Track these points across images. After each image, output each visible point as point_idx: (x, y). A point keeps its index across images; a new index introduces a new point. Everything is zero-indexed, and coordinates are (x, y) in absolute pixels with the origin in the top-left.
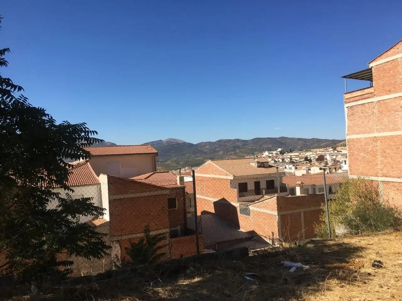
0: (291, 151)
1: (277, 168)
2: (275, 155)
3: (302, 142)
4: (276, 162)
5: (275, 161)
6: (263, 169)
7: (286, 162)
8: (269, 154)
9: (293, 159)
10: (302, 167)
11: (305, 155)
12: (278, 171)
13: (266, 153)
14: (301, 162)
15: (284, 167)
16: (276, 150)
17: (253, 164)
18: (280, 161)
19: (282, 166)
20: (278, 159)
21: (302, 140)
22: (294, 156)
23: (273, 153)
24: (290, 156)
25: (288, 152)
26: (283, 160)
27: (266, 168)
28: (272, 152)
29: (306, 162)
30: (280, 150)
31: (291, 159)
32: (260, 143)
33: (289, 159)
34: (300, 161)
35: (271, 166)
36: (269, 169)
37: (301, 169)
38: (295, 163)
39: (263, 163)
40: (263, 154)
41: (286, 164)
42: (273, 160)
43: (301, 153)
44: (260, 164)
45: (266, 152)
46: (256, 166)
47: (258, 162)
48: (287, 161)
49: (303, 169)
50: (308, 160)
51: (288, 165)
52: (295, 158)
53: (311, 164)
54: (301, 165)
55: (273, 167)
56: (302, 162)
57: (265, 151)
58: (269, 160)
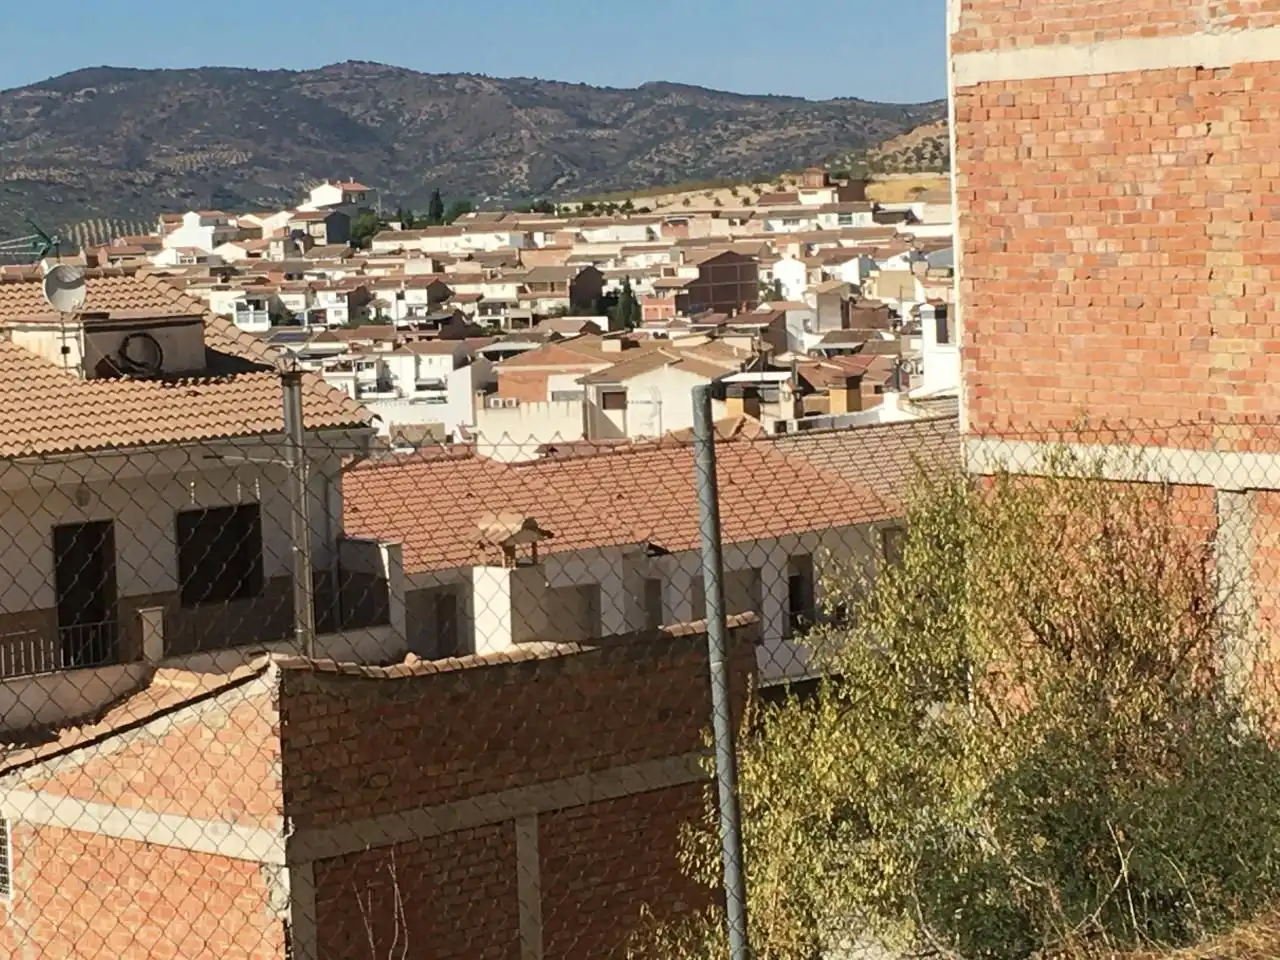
0: (440, 215)
1: (291, 379)
2: (277, 253)
3: (550, 116)
4: (293, 320)
5: (281, 317)
6: (150, 388)
7: (383, 321)
8: (217, 243)
9: (460, 289)
10: (542, 378)
11: (578, 250)
12: (294, 410)
13: (191, 233)
14: (537, 319)
15: (370, 375)
16: (291, 199)
17: (40, 344)
18: (332, 319)
19: (346, 367)
20: (312, 289)
21: (554, 103)
22: (474, 268)
23: (256, 233)
24: (426, 268)
25: (409, 225)
26: (359, 300)
27: (170, 378)
28: (251, 219)
29: (582, 320)
30: (326, 195)
31: (439, 294)
32: (127, 129)
33: (419, 297)
34: (526, 309)
35: (222, 366)
36: (213, 393)
37: (534, 390)
38: (476, 332)
39: (142, 329)
40: (156, 247)
41: (388, 346)
42: (258, 305)
43: (538, 237)
44: (110, 343)
45: (191, 218)
46: (74, 358)
47: (94, 323)
48: (397, 313)
49: (555, 396)
50: (605, 305)
51: (410, 360)
52: (474, 279)
53: (627, 345)
54: (537, 358)
55: (262, 368)
56: (547, 328)
57: (175, 211)
58: (223, 302)
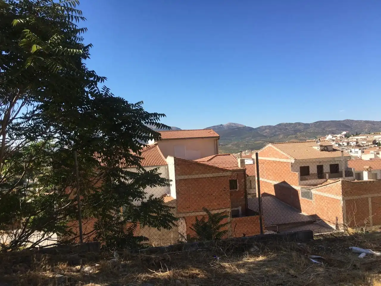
0: (357, 135)
1: (342, 151)
2: (339, 138)
3: (370, 124)
4: (341, 145)
5: (339, 145)
6: (327, 152)
7: (351, 145)
8: (332, 137)
9: (359, 142)
10: (369, 152)
11: (373, 138)
12: (343, 155)
13: (330, 137)
14: (368, 145)
15: (349, 151)
16: (341, 133)
17: (316, 148)
18: (345, 145)
19: (347, 150)
20: (343, 142)
21: (371, 123)
22: (361, 140)
23: (337, 136)
24: (356, 140)
25: (354, 136)
26: (348, 143)
27: (329, 151)
28: (336, 135)
29: (374, 145)
30: (344, 133)
31: (357, 142)
32: (323, 127)
33: (355, 143)
34: (367, 144)
35: (335, 150)
36: (333, 153)
37: (368, 152)
38: (361, 146)
39: (326, 146)
40: (326, 138)
41: (351, 148)
42: (337, 144)
43: (369, 137)
44: (323, 148)
45: (330, 135)
46: (319, 149)
47: (321, 146)
48: (352, 144)
49: (371, 153)
50: (377, 144)
51: (354, 149)
52: (361, 141)
53: (379, 148)
54: (369, 149)
55: (339, 150)
56: (370, 146)
57: (328, 134)
58: (333, 143)
